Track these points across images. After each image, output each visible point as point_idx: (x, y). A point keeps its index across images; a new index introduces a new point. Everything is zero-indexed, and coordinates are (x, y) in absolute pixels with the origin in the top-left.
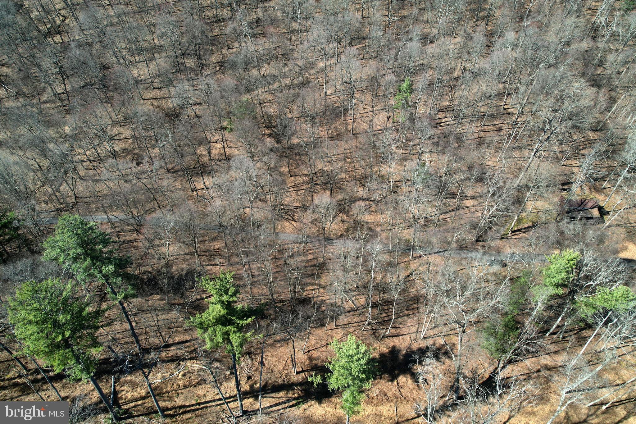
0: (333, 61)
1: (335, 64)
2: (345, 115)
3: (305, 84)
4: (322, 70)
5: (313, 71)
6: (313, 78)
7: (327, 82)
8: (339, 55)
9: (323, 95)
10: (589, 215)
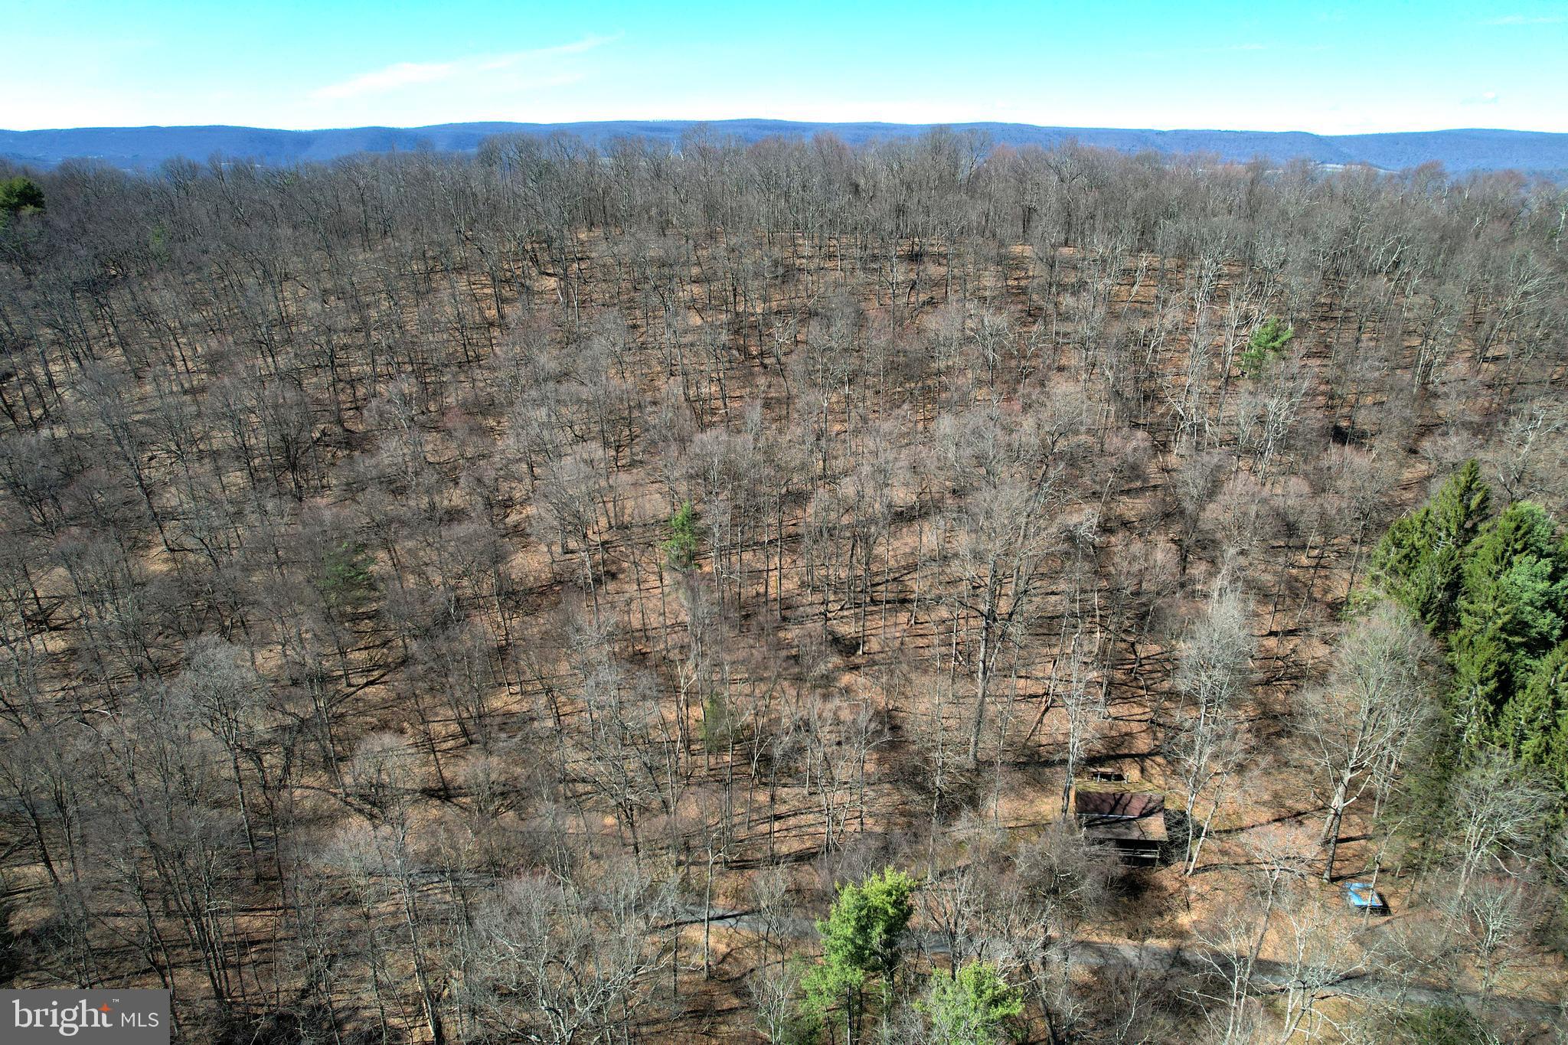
10: (1135, 835)
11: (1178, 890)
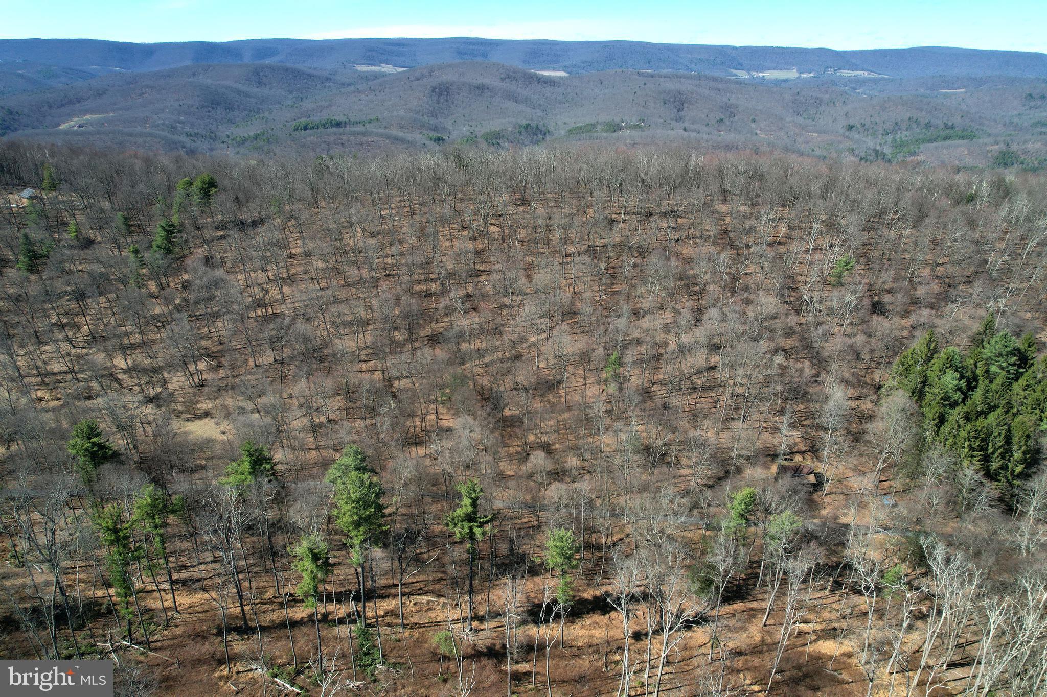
0: (544, 335)
1: (547, 339)
2: (558, 387)
3: (518, 357)
4: (534, 344)
5: (525, 345)
6: (525, 353)
7: (538, 356)
8: (551, 329)
9: (535, 368)
10: (806, 481)
11: (821, 502)
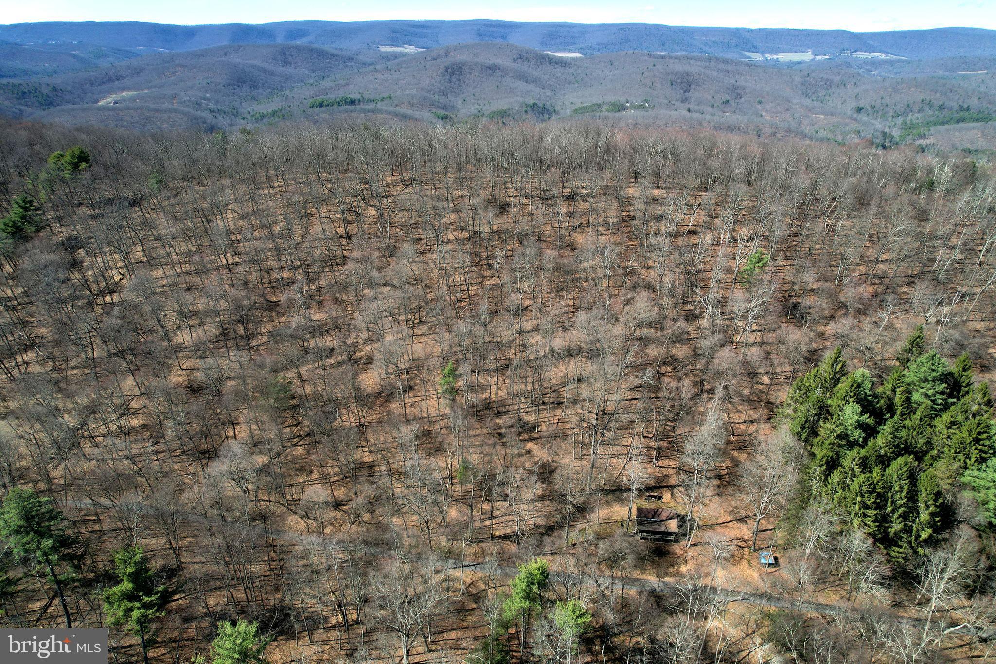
10: (663, 529)
11: (682, 555)
